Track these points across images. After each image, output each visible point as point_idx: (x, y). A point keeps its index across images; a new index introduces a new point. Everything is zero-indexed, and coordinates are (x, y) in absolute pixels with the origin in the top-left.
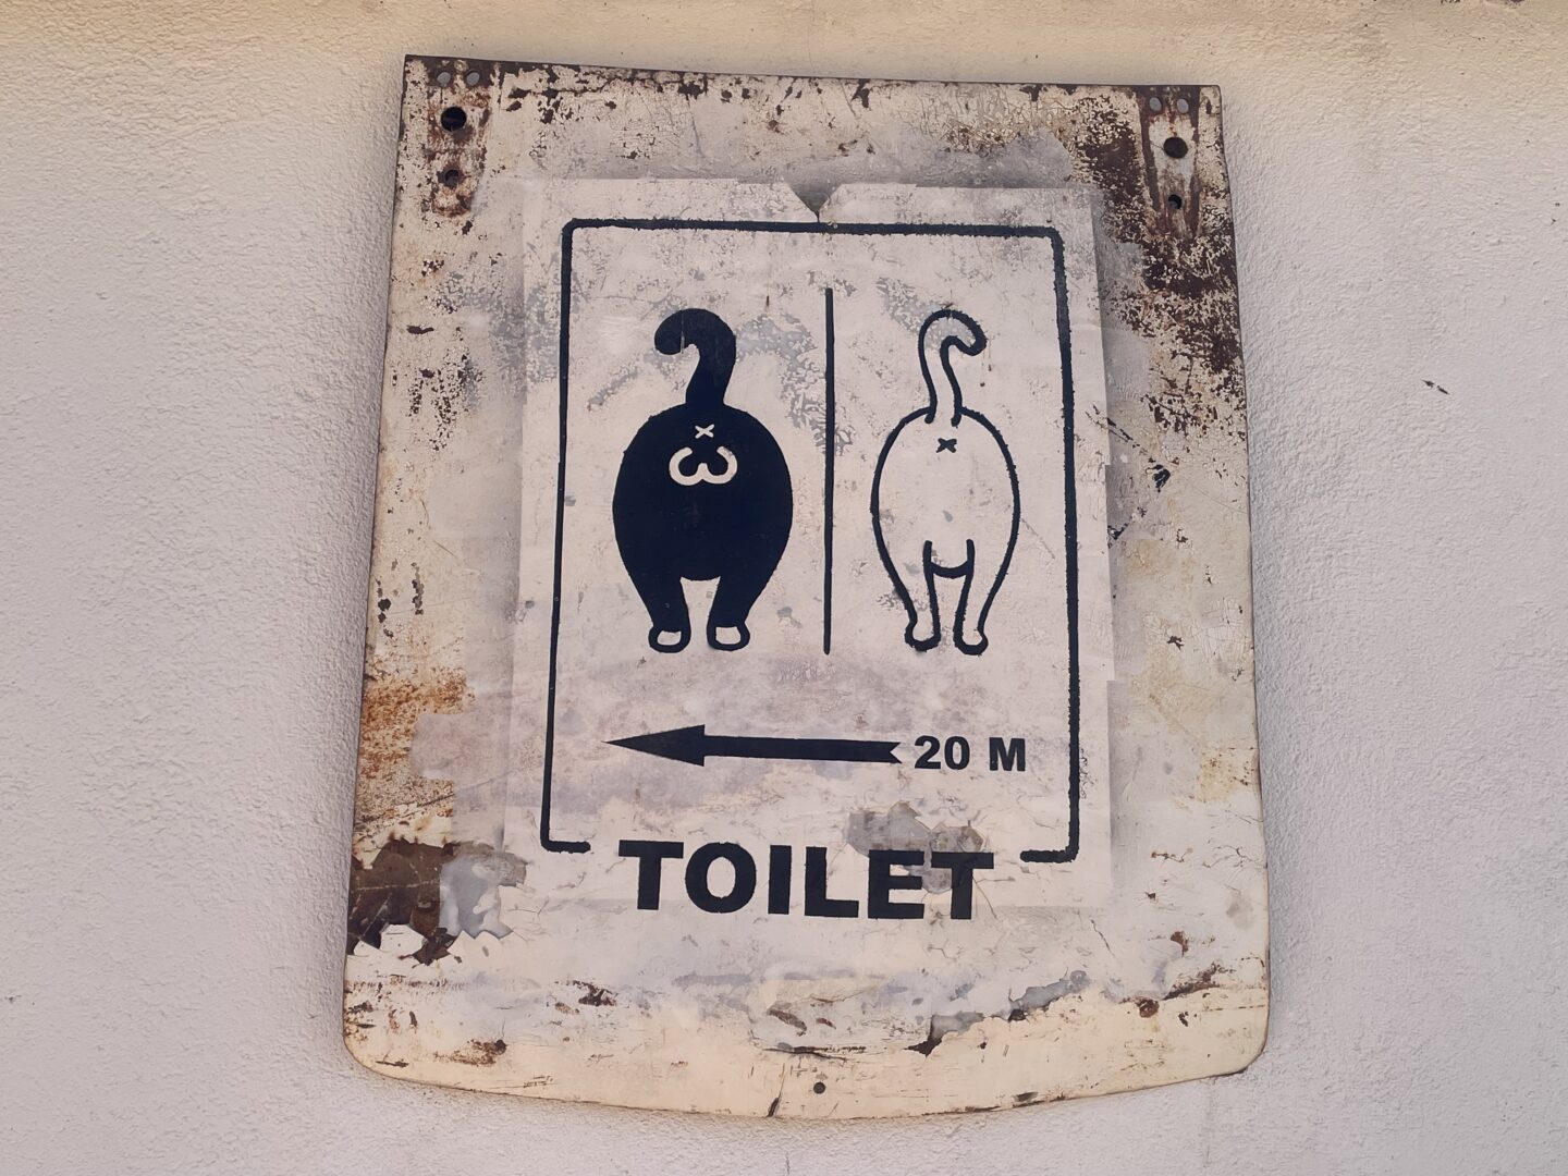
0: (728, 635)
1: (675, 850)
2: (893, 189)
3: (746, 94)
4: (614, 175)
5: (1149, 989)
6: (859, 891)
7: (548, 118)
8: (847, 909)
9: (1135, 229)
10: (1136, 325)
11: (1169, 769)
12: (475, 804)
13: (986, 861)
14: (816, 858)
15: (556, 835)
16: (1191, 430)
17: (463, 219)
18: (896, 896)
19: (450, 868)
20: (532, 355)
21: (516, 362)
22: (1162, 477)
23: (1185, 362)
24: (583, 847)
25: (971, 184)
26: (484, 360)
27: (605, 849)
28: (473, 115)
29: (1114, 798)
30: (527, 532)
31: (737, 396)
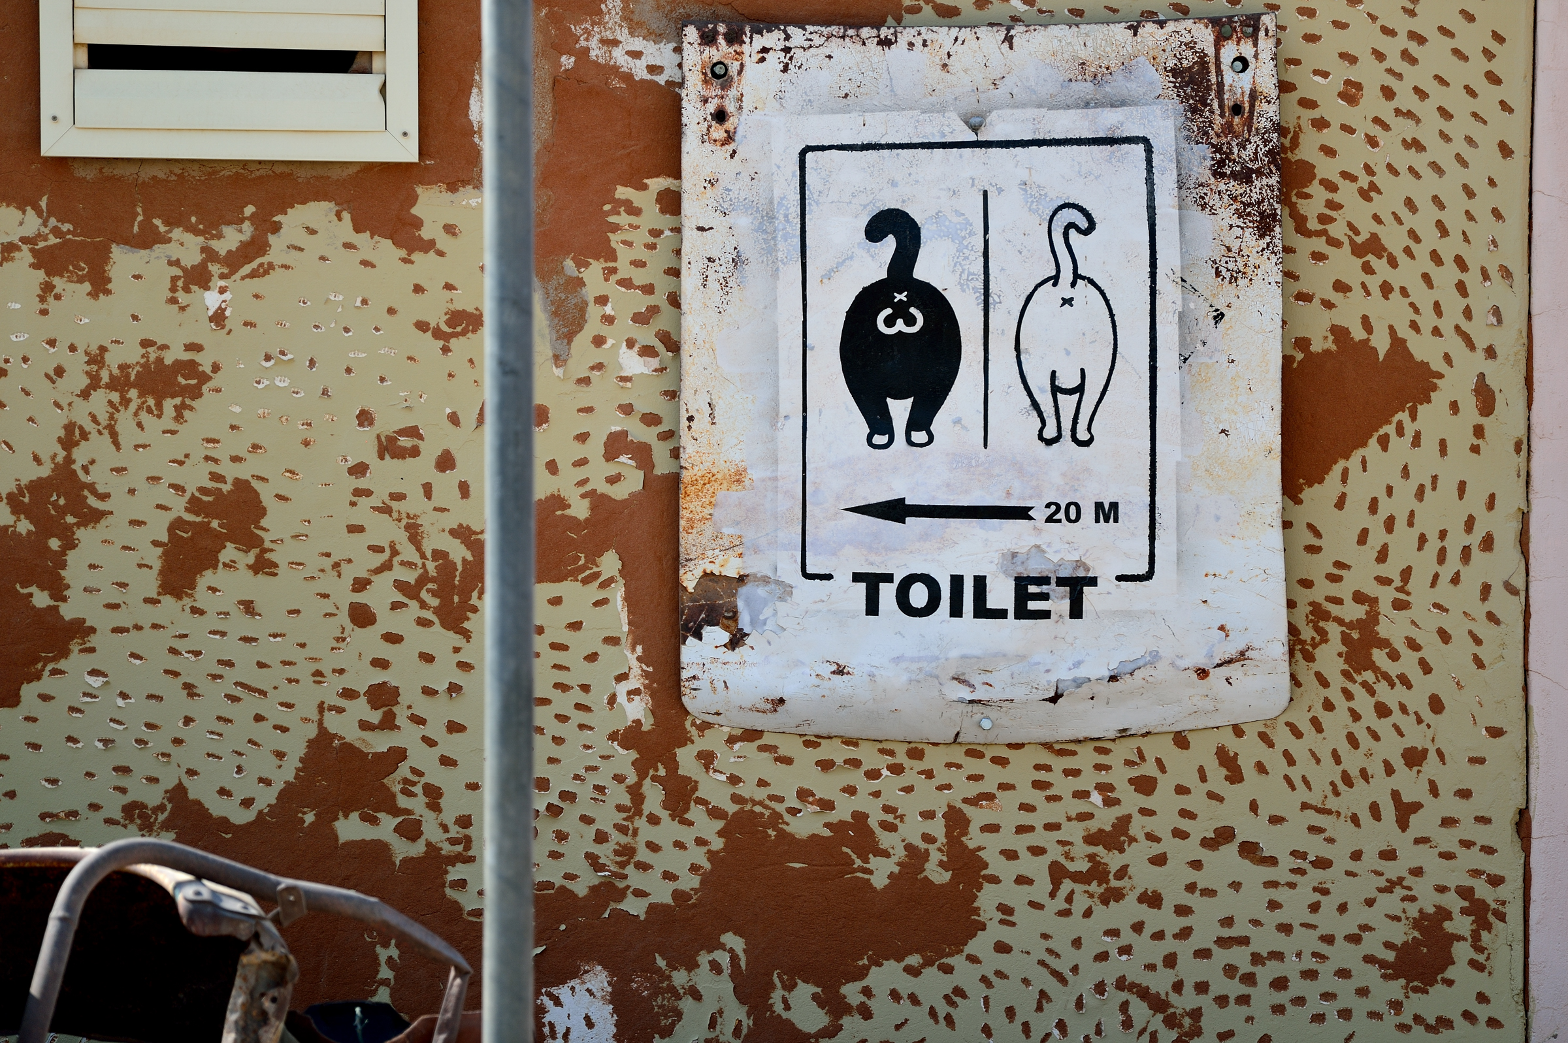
0: (919, 436)
1: (888, 578)
2: (1031, 112)
3: (925, 44)
4: (833, 112)
5: (1202, 662)
6: (1009, 604)
7: (785, 69)
8: (1001, 614)
9: (1206, 133)
10: (1203, 207)
11: (1218, 518)
12: (756, 550)
13: (1093, 582)
14: (980, 583)
15: (810, 570)
16: (1240, 282)
17: (730, 148)
18: (1032, 605)
19: (743, 591)
20: (781, 245)
21: (770, 250)
22: (1219, 317)
23: (1238, 232)
24: (829, 577)
25: (1087, 105)
26: (747, 251)
27: (843, 578)
28: (734, 67)
29: (1179, 539)
30: (783, 369)
31: (921, 272)
